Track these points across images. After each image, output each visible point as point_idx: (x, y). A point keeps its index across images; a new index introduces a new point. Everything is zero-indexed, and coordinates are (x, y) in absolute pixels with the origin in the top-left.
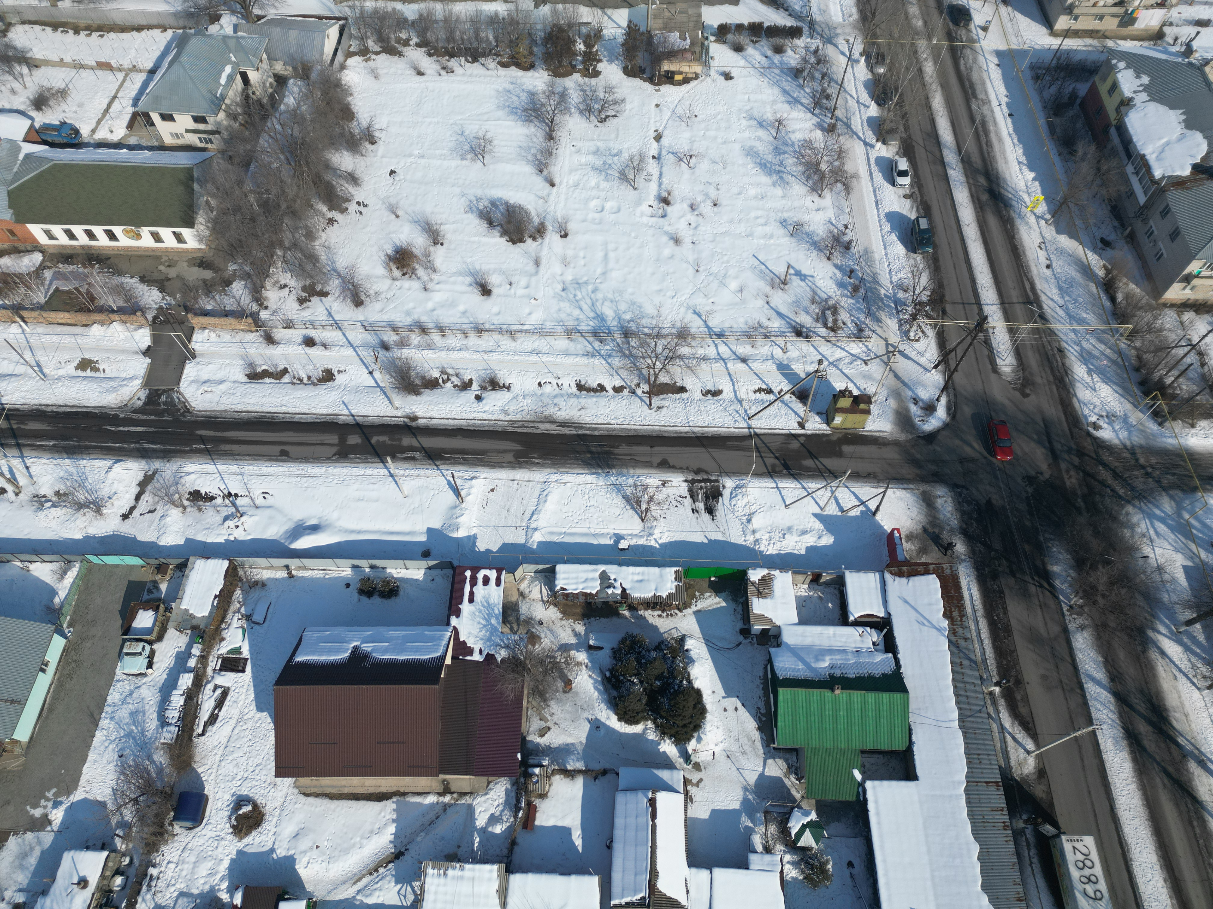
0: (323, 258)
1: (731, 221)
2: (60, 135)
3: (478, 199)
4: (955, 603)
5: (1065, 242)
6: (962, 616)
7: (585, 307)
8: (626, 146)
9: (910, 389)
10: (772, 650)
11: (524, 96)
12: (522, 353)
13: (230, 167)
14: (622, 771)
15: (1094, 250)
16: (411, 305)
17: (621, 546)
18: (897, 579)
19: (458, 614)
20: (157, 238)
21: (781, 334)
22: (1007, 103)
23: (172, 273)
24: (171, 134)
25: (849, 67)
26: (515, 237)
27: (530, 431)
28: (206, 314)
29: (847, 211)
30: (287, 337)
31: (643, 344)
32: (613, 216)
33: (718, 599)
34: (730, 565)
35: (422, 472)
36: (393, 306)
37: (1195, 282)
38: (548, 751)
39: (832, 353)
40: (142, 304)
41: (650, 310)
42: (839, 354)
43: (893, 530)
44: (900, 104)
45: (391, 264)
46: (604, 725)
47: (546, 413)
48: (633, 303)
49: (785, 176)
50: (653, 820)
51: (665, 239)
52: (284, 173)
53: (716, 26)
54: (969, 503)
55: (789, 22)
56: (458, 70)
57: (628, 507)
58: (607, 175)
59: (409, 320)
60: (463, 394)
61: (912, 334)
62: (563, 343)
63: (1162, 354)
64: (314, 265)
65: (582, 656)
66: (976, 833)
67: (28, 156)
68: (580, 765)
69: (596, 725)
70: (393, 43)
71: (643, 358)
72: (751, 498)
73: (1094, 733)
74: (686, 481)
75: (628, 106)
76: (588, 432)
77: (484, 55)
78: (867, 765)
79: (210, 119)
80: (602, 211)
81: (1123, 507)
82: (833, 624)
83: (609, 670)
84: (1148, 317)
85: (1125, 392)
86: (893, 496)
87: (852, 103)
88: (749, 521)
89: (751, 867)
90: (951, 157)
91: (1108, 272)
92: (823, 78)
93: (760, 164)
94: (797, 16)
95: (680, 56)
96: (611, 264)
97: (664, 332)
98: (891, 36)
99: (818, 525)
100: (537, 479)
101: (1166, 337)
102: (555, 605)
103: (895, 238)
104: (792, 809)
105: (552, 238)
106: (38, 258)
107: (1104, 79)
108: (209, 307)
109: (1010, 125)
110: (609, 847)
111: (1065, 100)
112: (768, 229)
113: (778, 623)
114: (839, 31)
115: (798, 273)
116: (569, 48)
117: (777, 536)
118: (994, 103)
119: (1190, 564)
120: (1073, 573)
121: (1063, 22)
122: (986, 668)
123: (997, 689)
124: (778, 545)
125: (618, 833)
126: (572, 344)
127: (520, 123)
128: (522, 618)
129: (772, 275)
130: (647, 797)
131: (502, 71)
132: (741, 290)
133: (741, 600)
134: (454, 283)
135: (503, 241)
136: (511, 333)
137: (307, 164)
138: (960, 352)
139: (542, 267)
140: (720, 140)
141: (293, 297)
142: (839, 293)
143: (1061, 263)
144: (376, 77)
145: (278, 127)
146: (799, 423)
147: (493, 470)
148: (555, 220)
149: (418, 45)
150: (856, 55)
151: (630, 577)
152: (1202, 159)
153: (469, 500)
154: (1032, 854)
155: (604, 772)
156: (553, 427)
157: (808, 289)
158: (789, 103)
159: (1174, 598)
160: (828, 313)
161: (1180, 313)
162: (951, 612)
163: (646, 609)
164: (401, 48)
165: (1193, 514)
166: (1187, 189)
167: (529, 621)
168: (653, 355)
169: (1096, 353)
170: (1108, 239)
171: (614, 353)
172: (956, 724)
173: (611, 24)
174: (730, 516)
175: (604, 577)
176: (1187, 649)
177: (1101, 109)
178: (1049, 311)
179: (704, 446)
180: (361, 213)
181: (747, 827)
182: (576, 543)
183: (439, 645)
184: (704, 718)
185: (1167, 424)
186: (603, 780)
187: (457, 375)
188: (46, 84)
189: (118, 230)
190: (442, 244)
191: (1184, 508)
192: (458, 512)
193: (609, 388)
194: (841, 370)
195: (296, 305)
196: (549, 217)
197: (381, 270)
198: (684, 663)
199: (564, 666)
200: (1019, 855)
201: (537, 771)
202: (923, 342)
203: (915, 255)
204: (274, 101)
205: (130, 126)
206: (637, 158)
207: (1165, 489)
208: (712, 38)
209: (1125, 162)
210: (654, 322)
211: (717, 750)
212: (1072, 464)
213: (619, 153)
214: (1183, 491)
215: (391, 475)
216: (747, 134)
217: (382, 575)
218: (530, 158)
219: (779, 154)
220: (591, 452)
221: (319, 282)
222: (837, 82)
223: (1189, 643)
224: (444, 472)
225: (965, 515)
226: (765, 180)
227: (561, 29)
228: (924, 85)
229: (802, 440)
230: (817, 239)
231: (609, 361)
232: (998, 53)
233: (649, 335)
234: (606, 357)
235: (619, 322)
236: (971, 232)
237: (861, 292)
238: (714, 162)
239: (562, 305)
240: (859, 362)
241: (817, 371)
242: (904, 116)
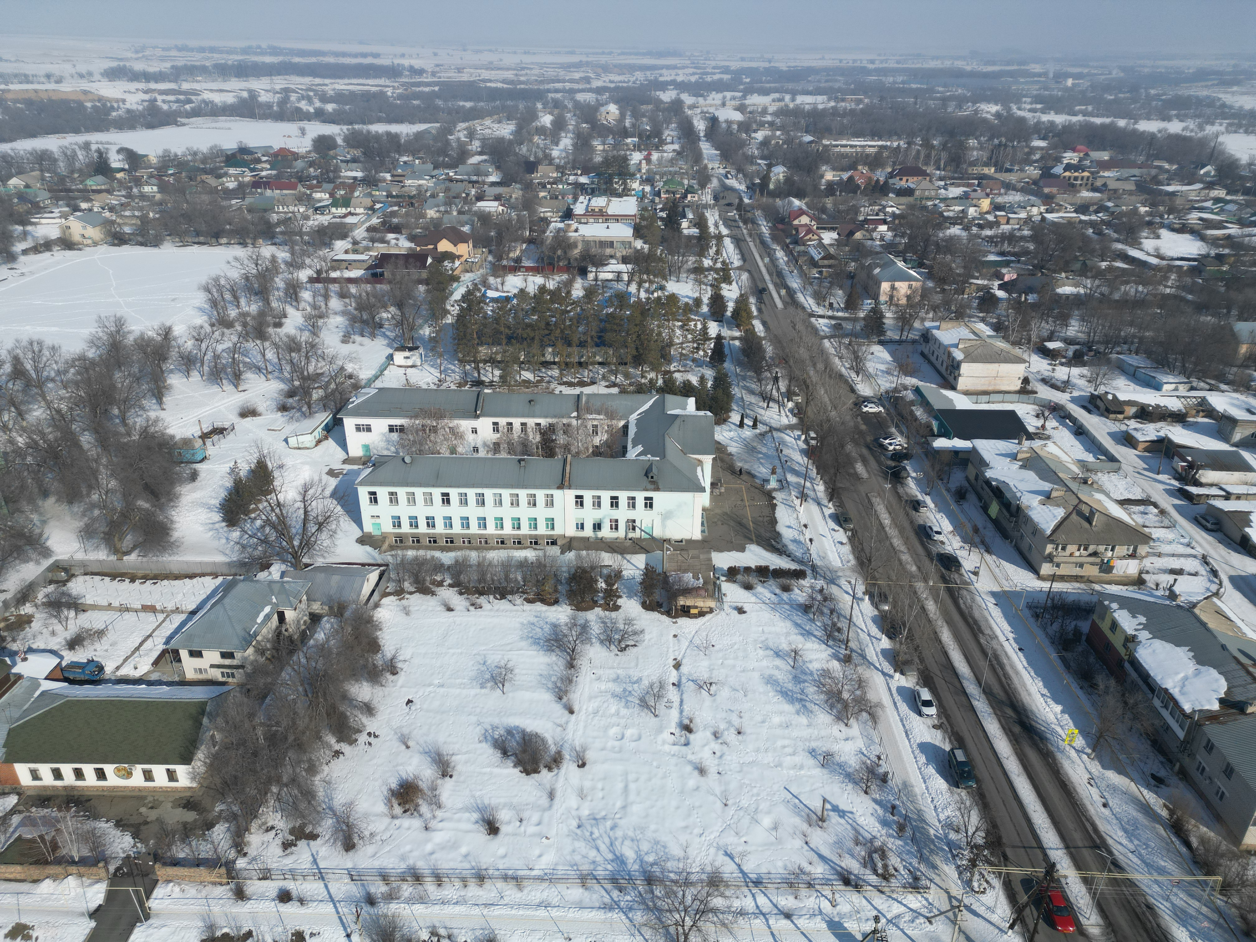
0: (321, 794)
1: (757, 750)
2: (83, 672)
3: (494, 728)
5: (1113, 777)
7: (603, 847)
8: (646, 674)
11: (547, 628)
12: (527, 906)
13: (246, 700)
15: (1148, 787)
16: (408, 848)
20: (148, 776)
21: (827, 883)
22: (1014, 639)
23: (152, 815)
24: (195, 670)
25: (855, 605)
26: (529, 768)
28: (176, 863)
29: (877, 740)
30: (260, 890)
31: (670, 894)
32: (633, 744)
36: (387, 849)
39: (889, 907)
40: (108, 853)
41: (676, 851)
42: (897, 909)
44: (910, 637)
45: (394, 800)
48: (657, 843)
49: (808, 704)
51: (689, 768)
52: (299, 704)
53: (726, 568)
55: (793, 566)
56: (487, 606)
58: (627, 701)
59: (403, 866)
61: (975, 884)
62: (576, 893)
64: (309, 802)
67: (43, 693)
70: (428, 584)
71: (670, 911)
75: (647, 637)
77: (512, 593)
79: (238, 655)
80: (622, 738)
87: (863, 636)
90: (972, 689)
91: (1172, 812)
92: (831, 613)
93: (781, 692)
94: (800, 562)
95: (694, 593)
96: (632, 797)
97: (694, 878)
98: (890, 579)
103: (934, 771)
105: (569, 767)
106: (13, 800)
107: (1103, 619)
108: (182, 855)
109: (1023, 659)
111: (1071, 636)
112: (797, 759)
114: (840, 574)
115: (835, 809)
116: (592, 586)
118: (1002, 638)
121: (1046, 569)
126: (586, 894)
127: (542, 653)
129: (807, 810)
131: (528, 607)
132: (775, 828)
134: (459, 820)
135: (516, 771)
136: (518, 881)
137: (325, 694)
139: (557, 801)
140: (738, 669)
141: (278, 841)
142: (884, 832)
143: (1117, 801)
144: (407, 614)
145: (303, 661)
148: (573, 749)
149: (450, 586)
150: (860, 594)
152: (1225, 693)
157: (849, 827)
158: (802, 634)
160: (876, 856)
164: (434, 588)
166: (1222, 723)
168: (682, 908)
169: (1192, 911)
170: (1158, 775)
171: (636, 906)
173: (630, 566)
177: (1109, 646)
178: (1121, 857)
180: (370, 744)
188: (87, 626)
189: (109, 769)
190: (451, 776)
194: (902, 930)
195: (279, 851)
196: (567, 746)
197: (381, 807)
202: (991, 894)
203: (959, 790)
204: (304, 637)
205: (156, 663)
206: (657, 685)
208: (723, 578)
209: (1151, 696)
210: (681, 865)
213: (639, 681)
216: (765, 663)
218: (550, 685)
219: (800, 683)
221: (310, 822)
222: (845, 617)
226: (788, 708)
227: (584, 571)
228: (930, 621)
230: (850, 770)
231: (630, 915)
232: (994, 594)
233: (675, 882)
234: (627, 911)
235: (641, 866)
236: (1012, 766)
237: (909, 832)
238: (735, 690)
239: (577, 844)
240: (922, 920)
241: (875, 932)
242: (916, 648)
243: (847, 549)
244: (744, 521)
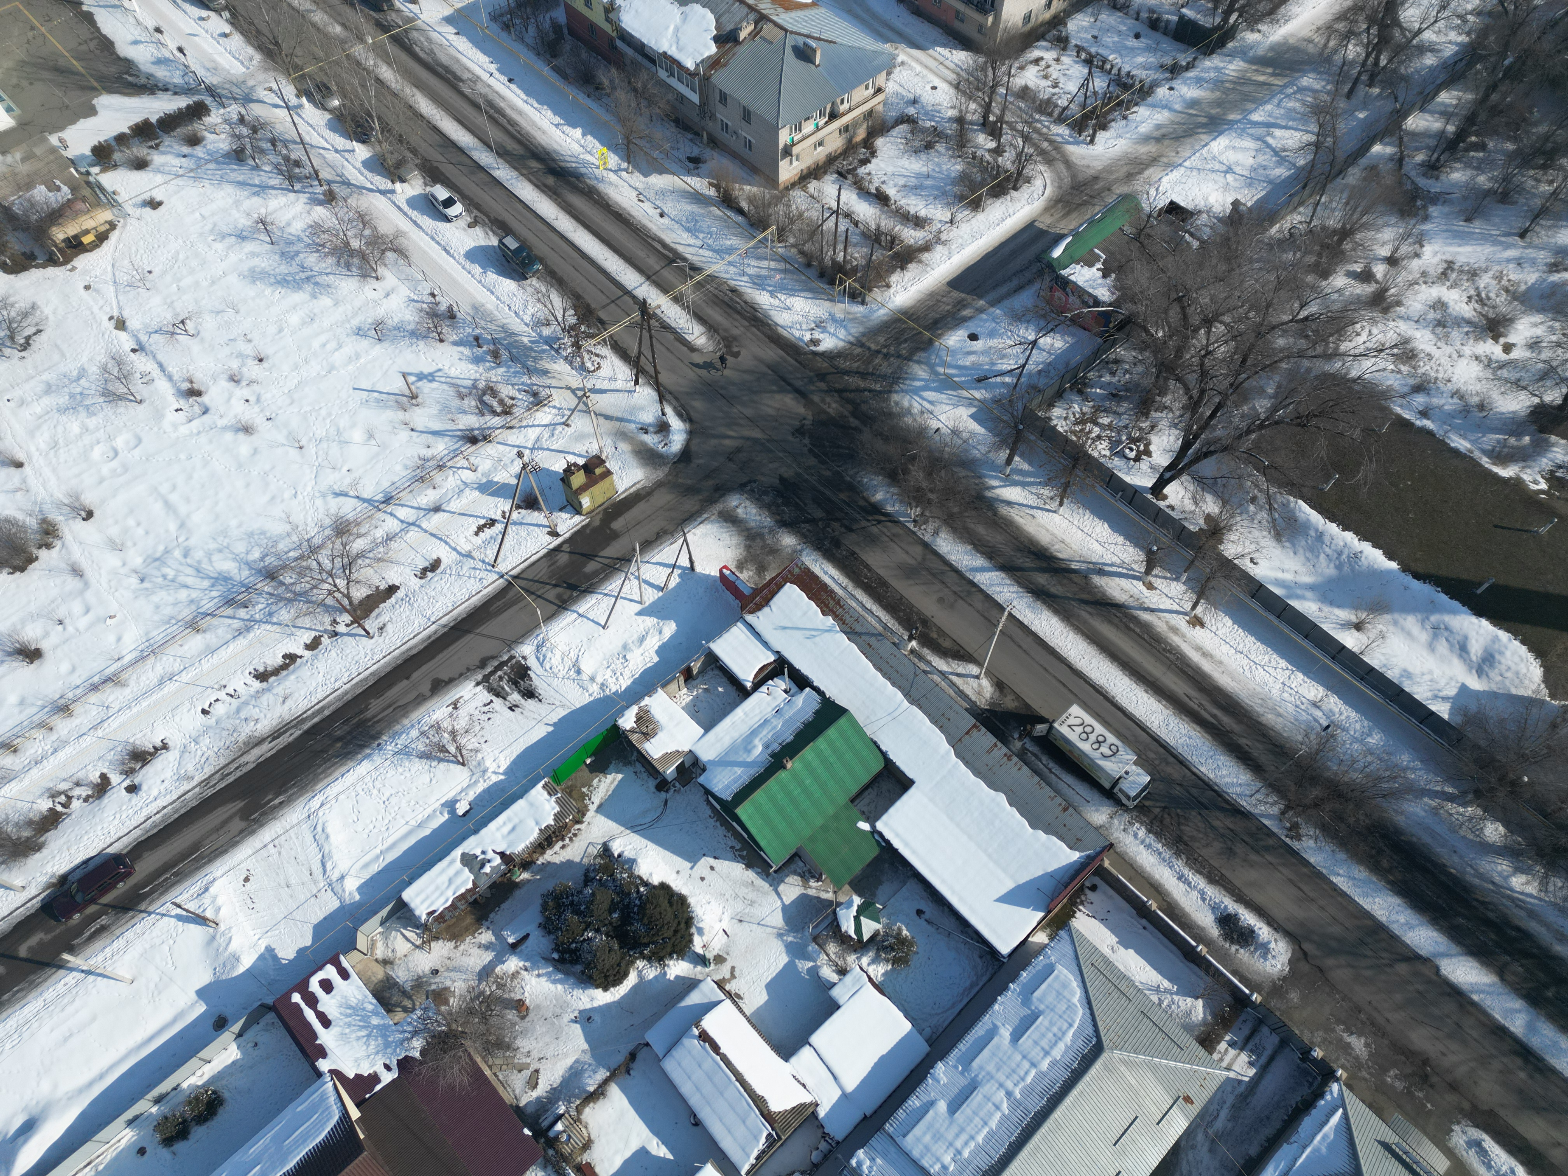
1: (296, 367)
4: (824, 595)
5: (659, 181)
6: (838, 602)
7: (190, 581)
8: (84, 359)
9: (629, 421)
10: (701, 779)
12: (146, 694)
14: (650, 1037)
15: (689, 173)
17: (460, 812)
18: (759, 614)
19: (322, 1053)
21: (456, 454)
22: (498, 70)
25: (296, 118)
26: (18, 562)
27: (239, 774)
29: (420, 277)
31: (302, 573)
32: (137, 452)
33: (610, 777)
34: (594, 732)
35: (129, 935)
37: (795, 150)
38: (555, 1095)
39: (526, 437)
41: (278, 528)
42: (532, 433)
43: (721, 571)
44: (386, 128)
46: (593, 1010)
47: (242, 738)
48: (251, 535)
49: (319, 279)
50: (718, 1053)
51: (229, 436)
53: (88, 153)
54: (765, 493)
55: (182, 102)
57: (434, 763)
58: (87, 408)
60: (106, 800)
61: (589, 365)
62: (195, 643)
63: (818, 237)
65: (513, 964)
66: (993, 785)
68: (602, 1074)
69: (586, 1018)
71: (315, 587)
72: (562, 647)
73: (1010, 614)
74: (478, 684)
75: (47, 310)
76: (316, 720)
78: (865, 809)
80: (116, 454)
81: (888, 400)
82: (734, 705)
83: (554, 950)
84: (781, 209)
85: (816, 294)
86: (696, 538)
87: (331, 156)
88: (579, 672)
89: (841, 1002)
90: (485, 158)
91: (717, 187)
92: (274, 145)
93: (278, 282)
94: (186, 91)
95: (68, 212)
96: (183, 509)
97: (317, 541)
98: (317, 59)
99: (650, 621)
100: (295, 821)
101: (809, 218)
102: (437, 938)
103: (495, 276)
104: (834, 913)
105: (72, 529)
109: (519, 92)
110: (697, 1123)
111: (552, 36)
112: (348, 350)
113: (686, 749)
114: (251, 83)
115: (421, 377)
117: (618, 664)
118: (485, 76)
119: (974, 410)
120: (894, 490)
122: (892, 632)
123: (914, 643)
124: (627, 673)
125: (695, 1101)
126: (208, 635)
128: (408, 987)
129: (392, 397)
130: (694, 1037)
132: (371, 436)
133: (634, 758)
136: (113, 680)
138: (647, 352)
139: (89, 573)
140: (205, 284)
142: (481, 370)
143: (670, 204)
146: (549, 533)
147: (226, 857)
148: (60, 505)
150: (293, 101)
151: (498, 835)
152: (716, 28)
153: (224, 917)
154: (1045, 762)
155: (633, 1056)
156: (265, 747)
157: (445, 387)
158: (256, 194)
159: (983, 449)
160: (487, 398)
161: (804, 189)
162: (827, 606)
163: (543, 853)
165: (944, 364)
166: (725, 65)
167: (419, 983)
168: (325, 575)
169: (764, 272)
170: (693, 155)
171: (274, 608)
172: (906, 703)
174: (555, 682)
175: (468, 860)
176: (1023, 485)
177: (592, 28)
178: (695, 258)
179: (468, 632)
181: (809, 970)
182: (405, 853)
183: (328, 1108)
184: (689, 906)
185: (868, 299)
186: (637, 1068)
187: (78, 784)
191: (935, 365)
192: (221, 941)
193: (300, 651)
194: (548, 449)
196: (47, 507)
198: (626, 871)
199: (499, 992)
200: (1036, 772)
201: (559, 1127)
202: (605, 365)
203: (529, 282)
206: (111, 364)
207: (909, 359)
208: (95, 170)
209: (654, 68)
210: (295, 538)
211: (725, 925)
212: (821, 391)
213: (82, 373)
214: (924, 350)
215: (88, 973)
216: (233, 257)
217: (182, 1098)
219: (292, 258)
220: (339, 739)
222: (295, 142)
223: (1020, 478)
224: (162, 910)
225: (769, 507)
226: (299, 297)
228: (395, 95)
229: (566, 547)
230: (411, 327)
231: (275, 620)
232: (449, 20)
233: (301, 558)
234: (268, 618)
235: (251, 568)
236: (565, 224)
237: (504, 354)
238: (218, 313)
239: (155, 599)
240: (559, 428)
241: (524, 467)
242: (400, 140)
243: (237, 40)
244: (61, 62)
